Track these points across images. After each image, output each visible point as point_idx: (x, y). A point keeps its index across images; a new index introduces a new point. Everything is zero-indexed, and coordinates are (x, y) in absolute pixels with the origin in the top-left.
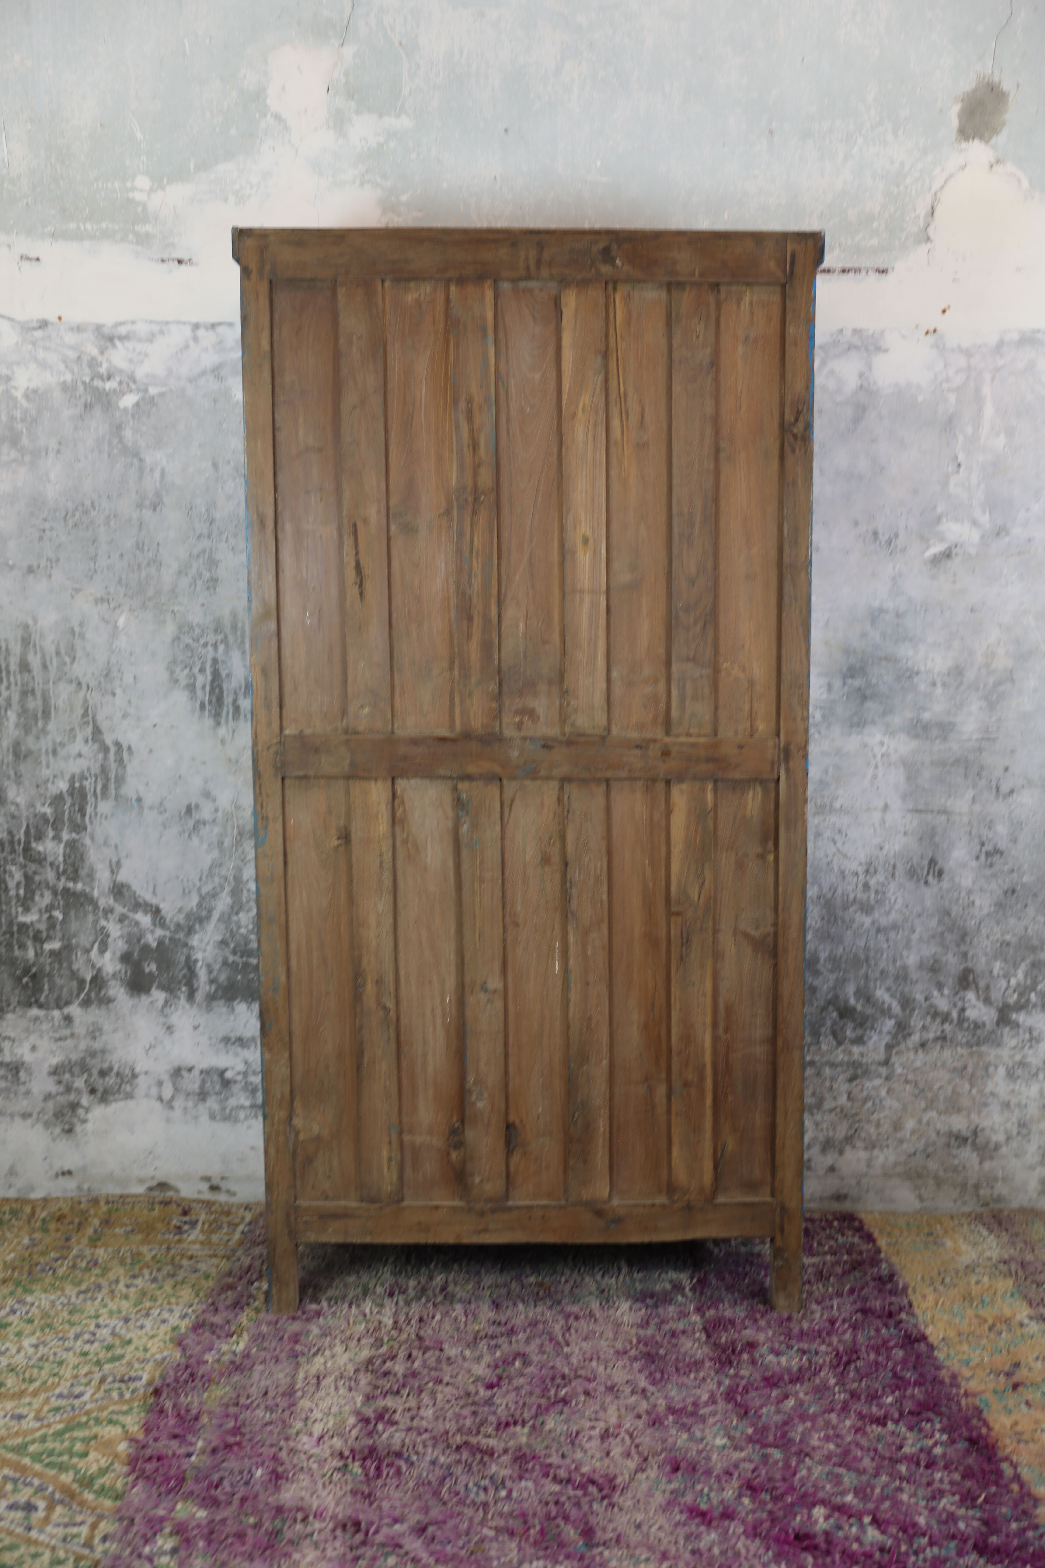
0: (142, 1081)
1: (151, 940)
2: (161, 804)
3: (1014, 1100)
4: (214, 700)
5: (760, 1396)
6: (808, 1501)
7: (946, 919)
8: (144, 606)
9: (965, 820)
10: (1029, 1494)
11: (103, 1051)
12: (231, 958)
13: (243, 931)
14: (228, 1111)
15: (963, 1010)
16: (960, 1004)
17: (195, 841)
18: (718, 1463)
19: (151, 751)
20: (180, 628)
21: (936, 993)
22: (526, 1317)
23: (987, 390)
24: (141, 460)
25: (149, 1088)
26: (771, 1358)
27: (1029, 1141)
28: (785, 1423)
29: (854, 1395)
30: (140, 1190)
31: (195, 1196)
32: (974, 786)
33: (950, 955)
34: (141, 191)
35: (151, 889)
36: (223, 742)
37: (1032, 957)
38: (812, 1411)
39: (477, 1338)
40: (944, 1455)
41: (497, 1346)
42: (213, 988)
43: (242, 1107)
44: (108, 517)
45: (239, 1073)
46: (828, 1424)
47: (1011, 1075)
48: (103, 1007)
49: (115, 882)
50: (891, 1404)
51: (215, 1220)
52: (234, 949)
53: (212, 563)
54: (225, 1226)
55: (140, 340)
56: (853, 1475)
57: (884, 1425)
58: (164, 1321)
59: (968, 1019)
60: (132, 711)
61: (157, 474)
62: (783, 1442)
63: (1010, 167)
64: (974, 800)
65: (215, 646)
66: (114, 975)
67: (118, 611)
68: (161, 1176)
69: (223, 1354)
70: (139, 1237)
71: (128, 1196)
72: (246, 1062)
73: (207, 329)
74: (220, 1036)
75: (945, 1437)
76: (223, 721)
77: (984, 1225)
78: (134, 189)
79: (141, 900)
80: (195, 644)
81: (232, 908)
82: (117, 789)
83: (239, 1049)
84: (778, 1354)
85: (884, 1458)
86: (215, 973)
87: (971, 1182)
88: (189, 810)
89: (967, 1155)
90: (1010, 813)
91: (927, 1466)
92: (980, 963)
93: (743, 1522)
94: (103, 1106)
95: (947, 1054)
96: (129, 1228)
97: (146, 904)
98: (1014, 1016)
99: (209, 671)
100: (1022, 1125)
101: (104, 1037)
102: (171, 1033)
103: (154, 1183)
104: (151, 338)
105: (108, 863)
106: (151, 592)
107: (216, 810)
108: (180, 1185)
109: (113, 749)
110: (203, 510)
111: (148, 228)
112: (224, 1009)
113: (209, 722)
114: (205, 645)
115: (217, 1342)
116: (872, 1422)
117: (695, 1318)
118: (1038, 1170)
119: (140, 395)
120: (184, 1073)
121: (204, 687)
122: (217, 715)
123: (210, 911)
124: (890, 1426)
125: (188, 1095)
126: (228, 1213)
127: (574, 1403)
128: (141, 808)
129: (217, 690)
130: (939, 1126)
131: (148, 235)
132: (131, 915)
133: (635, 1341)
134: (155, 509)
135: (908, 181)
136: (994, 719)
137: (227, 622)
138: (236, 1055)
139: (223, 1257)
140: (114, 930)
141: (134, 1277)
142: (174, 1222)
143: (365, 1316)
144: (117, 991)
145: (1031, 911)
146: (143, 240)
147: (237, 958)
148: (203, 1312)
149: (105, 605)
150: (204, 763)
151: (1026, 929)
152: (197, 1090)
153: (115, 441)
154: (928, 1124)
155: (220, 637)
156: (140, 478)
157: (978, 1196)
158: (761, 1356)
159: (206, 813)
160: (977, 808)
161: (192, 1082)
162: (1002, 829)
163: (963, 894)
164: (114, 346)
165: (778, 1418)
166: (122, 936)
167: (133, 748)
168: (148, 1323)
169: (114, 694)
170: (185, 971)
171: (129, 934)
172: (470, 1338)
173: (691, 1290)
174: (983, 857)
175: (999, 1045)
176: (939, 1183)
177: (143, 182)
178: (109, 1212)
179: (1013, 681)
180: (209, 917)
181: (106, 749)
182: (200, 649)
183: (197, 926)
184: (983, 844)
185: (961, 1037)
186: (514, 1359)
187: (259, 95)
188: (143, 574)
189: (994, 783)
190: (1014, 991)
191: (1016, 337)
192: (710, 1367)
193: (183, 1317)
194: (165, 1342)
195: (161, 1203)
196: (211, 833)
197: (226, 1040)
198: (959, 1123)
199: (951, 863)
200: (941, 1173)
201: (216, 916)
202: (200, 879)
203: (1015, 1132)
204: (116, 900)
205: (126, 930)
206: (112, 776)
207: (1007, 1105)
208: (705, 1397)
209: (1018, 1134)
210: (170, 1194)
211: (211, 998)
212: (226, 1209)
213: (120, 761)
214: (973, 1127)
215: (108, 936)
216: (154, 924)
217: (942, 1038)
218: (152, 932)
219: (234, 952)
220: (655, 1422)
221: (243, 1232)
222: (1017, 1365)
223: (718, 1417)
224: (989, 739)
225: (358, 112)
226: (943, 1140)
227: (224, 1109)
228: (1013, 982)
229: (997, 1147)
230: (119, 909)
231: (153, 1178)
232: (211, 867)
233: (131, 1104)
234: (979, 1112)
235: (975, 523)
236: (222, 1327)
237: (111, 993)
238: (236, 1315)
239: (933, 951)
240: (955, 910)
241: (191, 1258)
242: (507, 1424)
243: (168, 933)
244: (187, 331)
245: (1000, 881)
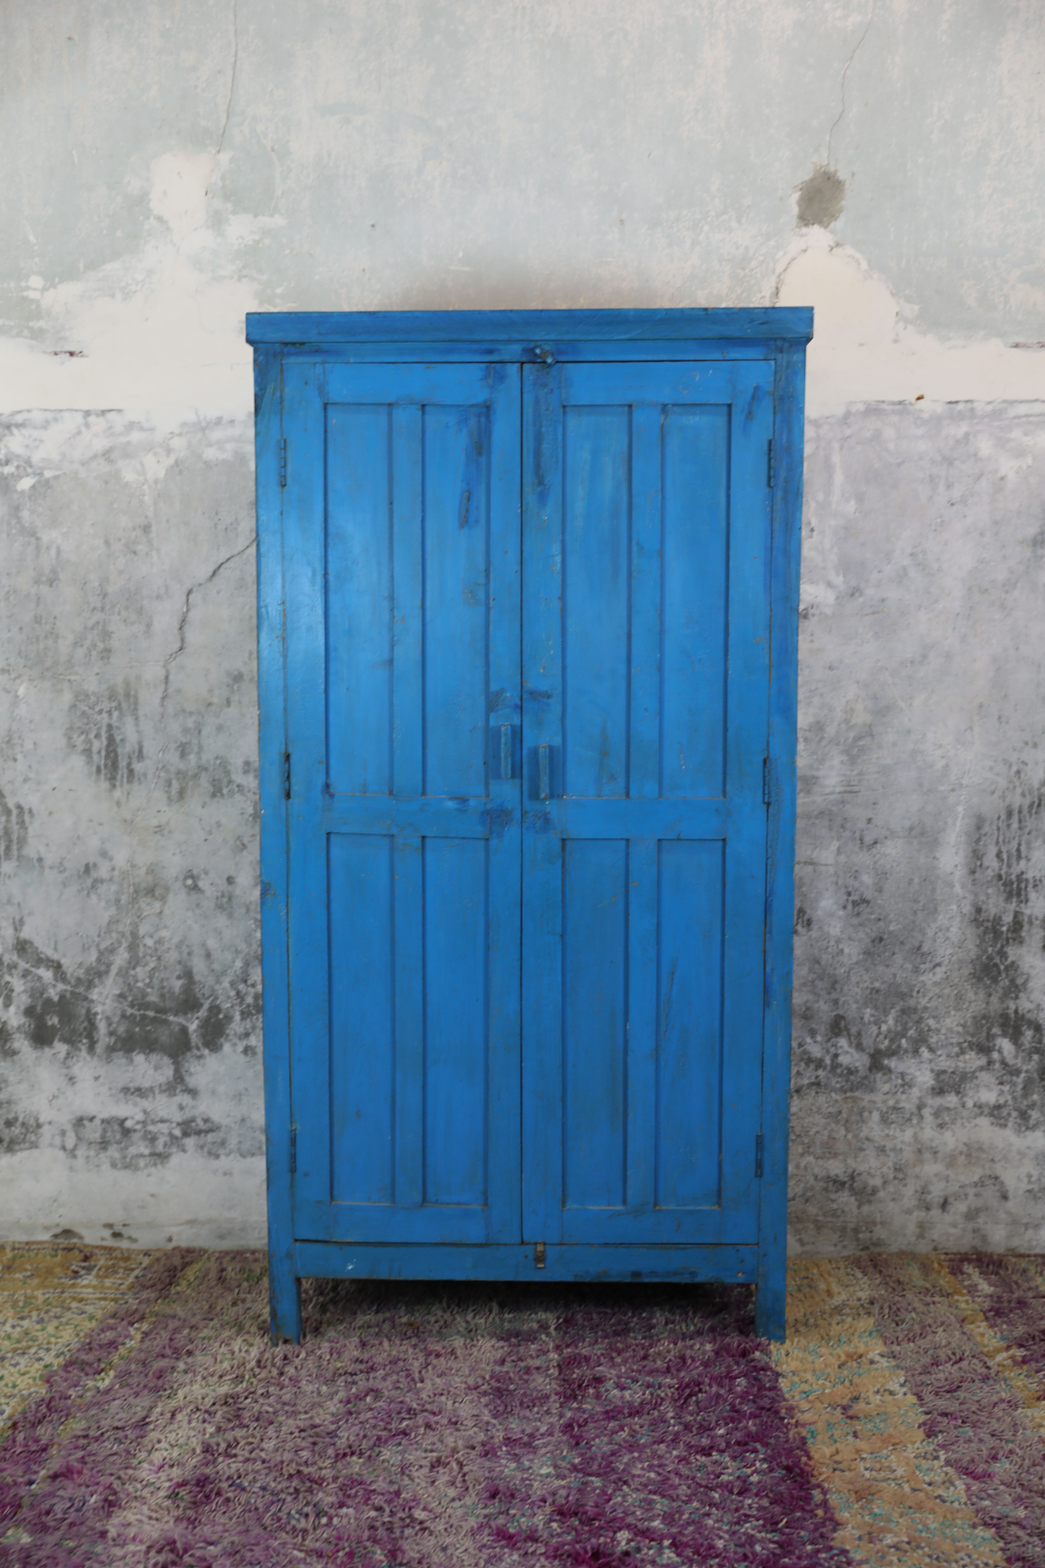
0: (46, 1130)
1: (53, 994)
2: (61, 863)
3: (889, 1145)
4: (110, 764)
5: (596, 1428)
6: (614, 1525)
7: (817, 966)
8: (42, 677)
9: (831, 870)
10: (831, 1519)
11: (9, 1102)
12: (129, 1011)
13: (140, 984)
14: (128, 1160)
15: (836, 1056)
16: (832, 1050)
17: (94, 899)
18: (538, 1489)
19: (51, 813)
20: (77, 696)
21: (809, 1040)
22: (389, 1355)
23: (836, 459)
24: (38, 539)
25: (53, 1137)
26: (616, 1392)
27: (905, 1185)
28: (613, 1454)
29: (687, 1427)
30: (46, 1237)
31: (99, 1243)
32: (839, 838)
33: (821, 1003)
34: (35, 289)
35: (52, 946)
36: (118, 803)
37: (901, 1003)
38: (642, 1441)
39: (336, 1374)
40: (759, 1482)
41: (354, 1383)
42: (113, 1040)
43: (142, 1156)
44: (8, 592)
45: (138, 1123)
46: (654, 1455)
47: (885, 1120)
48: (9, 1059)
49: (18, 938)
50: (722, 1436)
51: (113, 1265)
52: (132, 1002)
53: (106, 635)
54: (121, 1271)
55: (35, 427)
56: (665, 1501)
57: (710, 1455)
58: (40, 1359)
59: (841, 1065)
60: (32, 775)
61: (53, 552)
62: (607, 1470)
63: (849, 250)
64: (839, 851)
65: (110, 713)
66: (19, 1028)
67: (18, 681)
68: (65, 1224)
69: (88, 1390)
70: (36, 1281)
71: (33, 1243)
72: (145, 1112)
73: (97, 415)
74: (120, 1086)
75: (765, 1466)
76: (118, 783)
77: (859, 1268)
78: (28, 288)
79: (43, 956)
80: (91, 711)
81: (129, 963)
82: (19, 849)
83: (138, 1099)
84: (623, 1388)
85: (701, 1486)
86: (114, 1026)
87: (851, 1226)
88: (87, 869)
89: (845, 1200)
90: (875, 863)
91: (740, 1494)
92: (851, 1010)
93: (547, 1544)
94: (9, 1155)
95: (822, 1099)
96: (29, 1273)
97: (49, 960)
98: (886, 1062)
99: (104, 735)
100: (897, 1169)
101: (9, 1089)
102: (74, 1084)
103: (58, 1230)
104: (46, 425)
105: (11, 921)
106: (49, 663)
107: (113, 869)
108: (83, 1232)
109: (15, 812)
110: (97, 584)
111: (41, 324)
112: (124, 1061)
113: (105, 785)
114: (100, 712)
115: (84, 1378)
116: (697, 1453)
117: (554, 1356)
118: (916, 1214)
119: (37, 478)
120: (86, 1123)
121: (99, 752)
122: (112, 779)
123: (109, 966)
124: (715, 1455)
125: (90, 1143)
126: (127, 1259)
127: (413, 1435)
128: (42, 867)
129: (112, 755)
130: (817, 1171)
131: (41, 331)
132: (33, 969)
133: (487, 1377)
134: (51, 586)
135: (754, 264)
136: (855, 772)
137: (120, 690)
138: (135, 1104)
139: (112, 1300)
140: (18, 985)
141: (22, 1318)
142: (74, 1267)
143: (233, 1353)
144: (21, 1043)
145: (898, 959)
146: (37, 335)
147: (133, 1011)
148: (79, 1350)
149: (6, 676)
150: (101, 824)
151: (895, 975)
152: (99, 1140)
153: (14, 522)
154: (806, 1168)
155: (114, 704)
156: (38, 556)
157: (858, 1240)
158: (607, 1390)
159: (103, 872)
160: (842, 859)
161: (93, 1132)
162: (867, 879)
163: (832, 943)
164: (12, 434)
165: (606, 1449)
166: (25, 991)
167: (34, 811)
168: (23, 1361)
169: (15, 760)
170: (85, 1024)
171: (32, 989)
172: (329, 1375)
173: (556, 1329)
174: (850, 907)
175: (872, 1091)
176: (819, 1227)
177: (36, 281)
178: (14, 1259)
179: (872, 736)
180: (107, 972)
181: (8, 812)
182: (95, 716)
183: (96, 981)
184: (849, 894)
185: (836, 1083)
186: (366, 1395)
187: (143, 199)
188: (42, 646)
189: (857, 835)
190: (886, 1038)
191: (861, 407)
192: (555, 1401)
193: (58, 1356)
194: (34, 1379)
195: (64, 1249)
196: (108, 890)
197: (126, 1090)
198: (836, 1168)
199: (819, 912)
200: (820, 1218)
201: (114, 970)
202: (99, 936)
203: (891, 1176)
204: (19, 956)
205: (29, 985)
206: (15, 837)
207: (882, 1150)
208: (543, 1429)
209: (895, 1178)
210: (75, 1240)
211: (111, 1050)
212: (126, 1255)
213: (22, 823)
214: (850, 1171)
215: (12, 991)
216: (56, 979)
217: (818, 1084)
218: (54, 986)
219: (132, 1006)
220: (489, 1452)
221: (137, 1277)
222: (856, 1399)
223: (550, 1448)
224: (851, 792)
225: (234, 213)
226: (822, 1184)
227: (125, 1157)
228: (884, 1028)
229: (874, 1191)
230: (23, 965)
231: (57, 1225)
232: (109, 923)
233: (35, 1152)
234: (856, 1157)
235: (829, 585)
236: (90, 1365)
237: (16, 1045)
238: (109, 1353)
239: (805, 998)
240: (825, 958)
241: (81, 1300)
242: (345, 1455)
243: (69, 988)
244: (79, 418)
245: (868, 930)
